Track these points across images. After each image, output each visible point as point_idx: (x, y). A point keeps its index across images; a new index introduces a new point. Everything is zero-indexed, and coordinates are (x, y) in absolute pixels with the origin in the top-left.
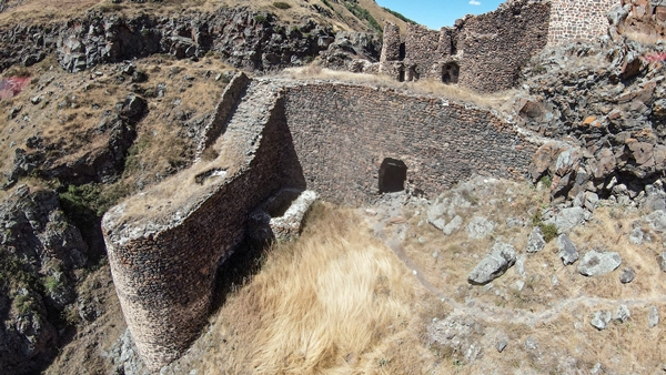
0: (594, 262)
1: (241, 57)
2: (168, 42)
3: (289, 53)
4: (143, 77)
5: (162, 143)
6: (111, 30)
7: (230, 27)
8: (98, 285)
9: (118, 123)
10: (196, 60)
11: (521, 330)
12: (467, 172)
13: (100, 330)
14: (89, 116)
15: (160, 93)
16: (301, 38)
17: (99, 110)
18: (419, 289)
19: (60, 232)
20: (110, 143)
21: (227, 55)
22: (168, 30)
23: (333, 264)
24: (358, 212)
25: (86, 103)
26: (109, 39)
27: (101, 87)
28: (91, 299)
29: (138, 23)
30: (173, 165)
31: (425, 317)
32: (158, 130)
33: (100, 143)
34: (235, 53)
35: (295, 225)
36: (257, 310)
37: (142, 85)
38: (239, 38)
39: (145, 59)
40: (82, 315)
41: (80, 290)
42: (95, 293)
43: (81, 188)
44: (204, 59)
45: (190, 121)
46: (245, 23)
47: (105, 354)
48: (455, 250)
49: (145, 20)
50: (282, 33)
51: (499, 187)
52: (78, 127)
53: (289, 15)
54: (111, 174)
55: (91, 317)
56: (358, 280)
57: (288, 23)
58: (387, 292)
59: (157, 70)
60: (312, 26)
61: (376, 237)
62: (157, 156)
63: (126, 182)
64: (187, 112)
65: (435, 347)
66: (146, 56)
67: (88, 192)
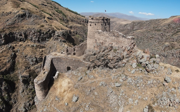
0: (91, 77)
1: (35, 40)
2: (17, 38)
3: (45, 38)
4: (14, 48)
5: (22, 63)
6: (3, 37)
7: (31, 33)
8: (15, 96)
9: (11, 60)
10: (24, 42)
11: (83, 85)
12: (78, 67)
13: (18, 105)
14: (4, 59)
15: (18, 51)
16: (48, 34)
17: (6, 58)
18: (73, 82)
19: (6, 86)
20: (11, 65)
21: (31, 40)
22: (17, 35)
23: (63, 81)
24: (65, 74)
25: (3, 56)
26: (3, 39)
27: (5, 52)
28: (14, 99)
29: (9, 34)
30: (26, 68)
31: (74, 85)
32: (20, 60)
33: (8, 65)
34: (33, 39)
35: (57, 77)
36: (55, 88)
37: (14, 50)
38: (34, 36)
39: (12, 43)
40: (13, 103)
41: (12, 97)
42: (15, 97)
43: (7, 76)
44: (26, 41)
45: (27, 57)
46: (35, 32)
47: (20, 109)
48: (77, 77)
49: (11, 33)
50: (43, 33)
51: (82, 69)
52: (2, 62)
53: (44, 28)
54: (12, 72)
55: (15, 103)
56: (66, 83)
57: (44, 31)
58: (70, 83)
59: (16, 45)
60: (50, 30)
61: (68, 77)
62: (22, 66)
63: (16, 73)
64: (26, 55)
65: (75, 88)
66: (12, 42)
67: (8, 76)
